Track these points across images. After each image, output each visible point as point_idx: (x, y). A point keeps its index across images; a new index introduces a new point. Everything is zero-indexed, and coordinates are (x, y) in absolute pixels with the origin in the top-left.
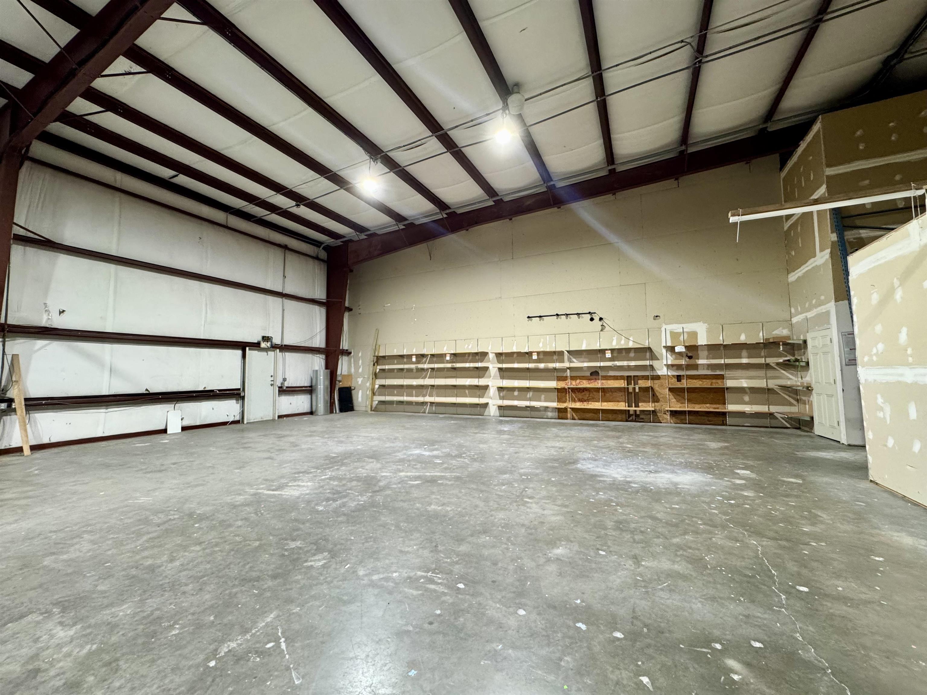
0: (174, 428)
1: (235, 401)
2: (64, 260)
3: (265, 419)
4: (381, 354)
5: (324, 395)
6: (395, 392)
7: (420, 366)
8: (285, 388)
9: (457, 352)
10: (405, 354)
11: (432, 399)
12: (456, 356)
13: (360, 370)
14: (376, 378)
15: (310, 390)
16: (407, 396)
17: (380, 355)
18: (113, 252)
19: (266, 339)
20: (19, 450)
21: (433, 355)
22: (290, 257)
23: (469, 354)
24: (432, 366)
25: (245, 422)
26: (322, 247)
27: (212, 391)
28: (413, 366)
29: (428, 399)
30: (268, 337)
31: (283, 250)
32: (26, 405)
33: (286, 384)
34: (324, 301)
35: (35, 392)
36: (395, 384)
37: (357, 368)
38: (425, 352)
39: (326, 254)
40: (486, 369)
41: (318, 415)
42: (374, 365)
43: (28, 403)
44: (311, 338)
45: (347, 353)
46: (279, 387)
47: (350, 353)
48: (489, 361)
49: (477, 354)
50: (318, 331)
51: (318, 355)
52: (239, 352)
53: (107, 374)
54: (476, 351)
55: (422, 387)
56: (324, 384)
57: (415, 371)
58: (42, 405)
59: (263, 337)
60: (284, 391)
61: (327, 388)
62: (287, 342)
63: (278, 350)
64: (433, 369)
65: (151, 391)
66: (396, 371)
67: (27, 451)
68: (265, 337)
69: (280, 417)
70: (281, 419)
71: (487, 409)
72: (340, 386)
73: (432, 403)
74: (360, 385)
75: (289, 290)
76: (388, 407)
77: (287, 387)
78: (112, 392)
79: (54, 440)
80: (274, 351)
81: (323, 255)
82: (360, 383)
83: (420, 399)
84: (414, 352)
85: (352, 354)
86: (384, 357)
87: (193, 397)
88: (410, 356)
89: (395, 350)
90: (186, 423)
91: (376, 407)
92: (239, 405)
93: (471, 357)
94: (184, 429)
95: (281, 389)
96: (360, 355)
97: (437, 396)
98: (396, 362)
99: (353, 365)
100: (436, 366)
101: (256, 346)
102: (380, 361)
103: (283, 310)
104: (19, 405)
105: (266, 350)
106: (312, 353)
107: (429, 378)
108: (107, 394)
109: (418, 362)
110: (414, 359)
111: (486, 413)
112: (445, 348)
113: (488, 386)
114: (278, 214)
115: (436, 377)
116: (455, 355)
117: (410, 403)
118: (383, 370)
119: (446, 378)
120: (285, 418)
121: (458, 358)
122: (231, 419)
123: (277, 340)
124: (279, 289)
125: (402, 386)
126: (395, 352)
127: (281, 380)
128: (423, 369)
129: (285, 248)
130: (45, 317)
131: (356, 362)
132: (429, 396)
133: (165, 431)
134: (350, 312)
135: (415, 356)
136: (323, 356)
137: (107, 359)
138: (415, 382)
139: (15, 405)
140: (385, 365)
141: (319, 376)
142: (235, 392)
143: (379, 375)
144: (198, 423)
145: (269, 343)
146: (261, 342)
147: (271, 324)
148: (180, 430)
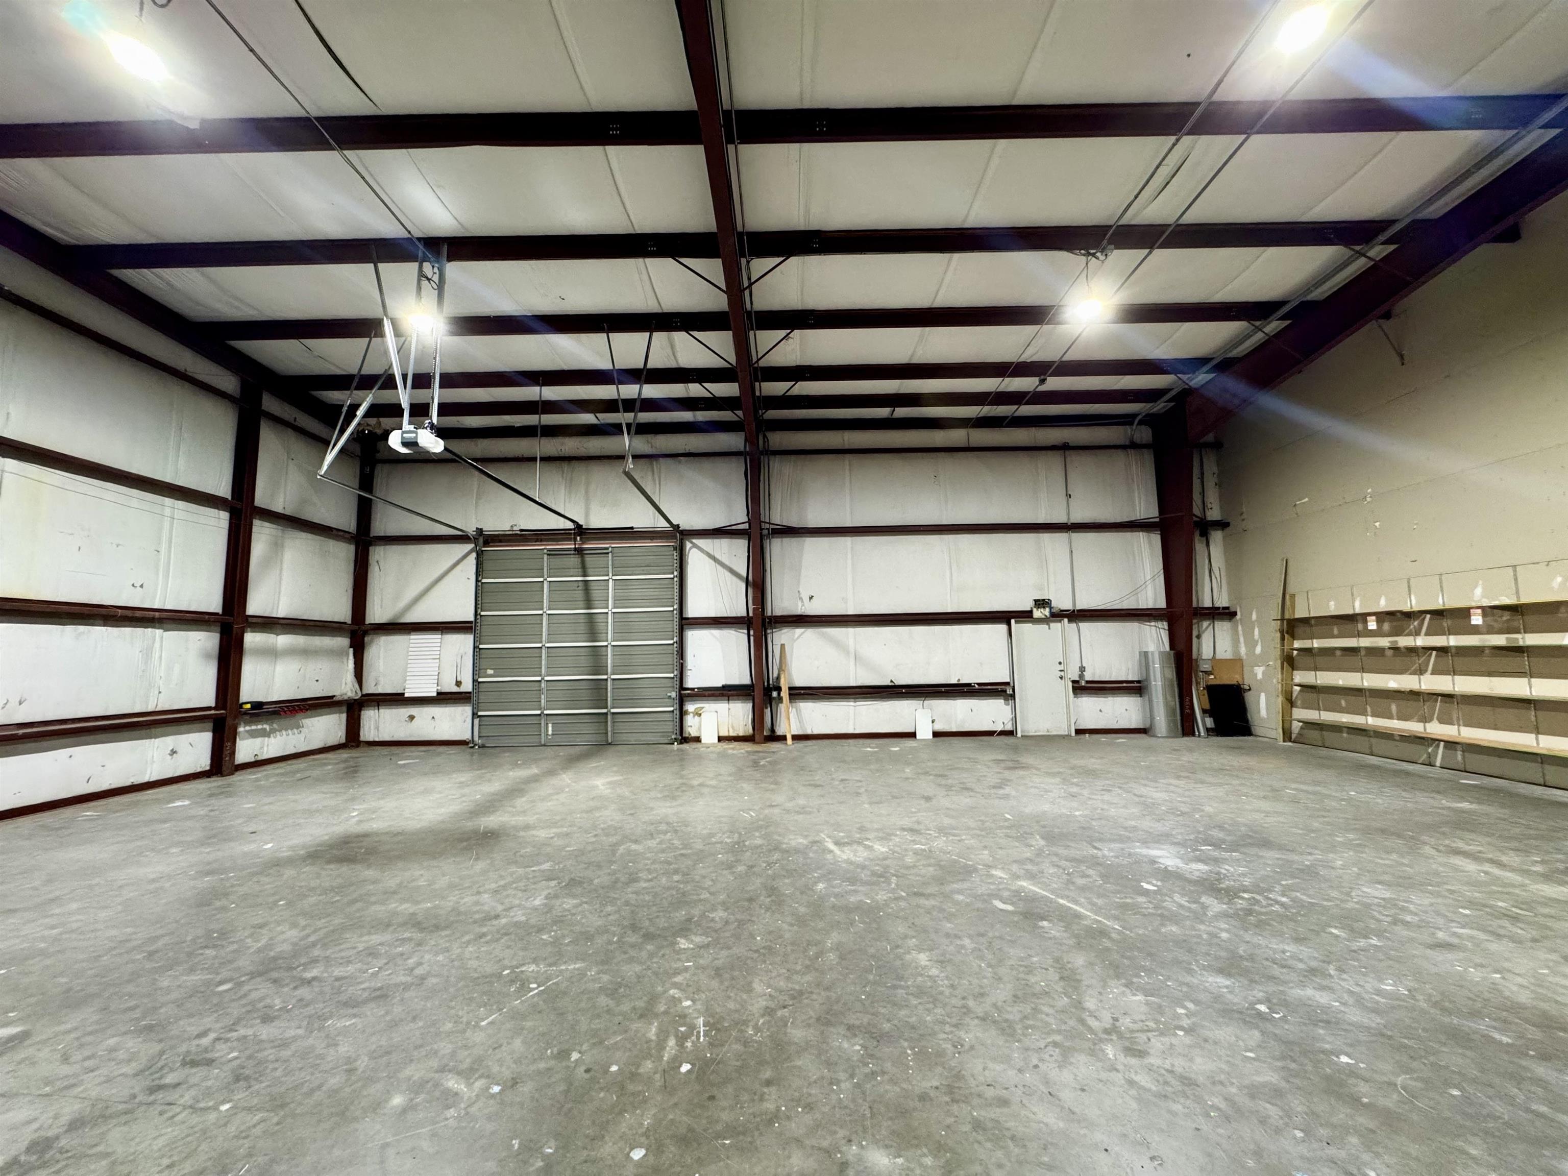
0: (925, 733)
1: (1002, 701)
2: (810, 543)
3: (1055, 733)
4: (1300, 613)
5: (1165, 698)
6: (1343, 703)
7: (1404, 641)
8: (1083, 684)
10: (1355, 611)
11: (1449, 732)
13: (1258, 650)
14: (1293, 669)
15: (1136, 688)
16: (1373, 715)
17: (1297, 616)
18: (848, 524)
19: (1041, 603)
20: (783, 738)
21: (1438, 614)
22: (1075, 459)
24: (1438, 641)
25: (1019, 735)
26: (1136, 422)
27: (969, 685)
28: (1380, 642)
29: (1436, 729)
30: (1044, 600)
31: (1061, 452)
32: (790, 694)
33: (1088, 677)
34: (1157, 520)
35: (800, 681)
36: (1341, 683)
37: (1251, 645)
38: (1413, 604)
39: (1150, 431)
41: (1154, 736)
42: (1283, 639)
43: (792, 692)
44: (1135, 592)
45: (1227, 614)
46: (1073, 682)
47: (1234, 614)
50: (1148, 577)
51: (1153, 624)
52: (1003, 627)
53: (851, 663)
55: (1414, 695)
56: (1164, 677)
57: (1390, 653)
58: (800, 694)
59: (1036, 601)
60: (1082, 688)
61: (1172, 686)
62: (1081, 604)
63: (1066, 620)
64: (1441, 650)
65: (898, 682)
66: (1338, 653)
67: (789, 741)
68: (1039, 600)
69: (1079, 732)
70: (1082, 736)
72: (1210, 683)
73: (1451, 745)
74: (1260, 681)
75: (1078, 516)
76: (1329, 736)
77: (1088, 682)
78: (859, 683)
79: (816, 732)
80: (1060, 621)
81: (1144, 434)
82: (1260, 676)
83: (1414, 727)
84: (1383, 605)
85: (1238, 617)
86: (1306, 621)
87: (941, 692)
88: (1366, 617)
89: (1332, 603)
90: (939, 727)
91: (1300, 734)
92: (1009, 707)
94: (936, 734)
95: (1076, 685)
96: (1254, 617)
97: (1465, 725)
98: (1336, 631)
99: (1242, 639)
100: (1453, 641)
101: (1025, 616)
102: (1299, 630)
103: (1071, 552)
104: (785, 694)
105: (1040, 621)
106: (1138, 620)
107: (1432, 673)
108: (854, 685)
109: (1391, 632)
110: (1372, 625)
112: (1478, 591)
114: (1027, 403)
115: (1455, 672)
117: (1383, 734)
118: (1308, 651)
119: (1490, 674)
120: (1086, 735)
122: (999, 728)
123: (1063, 602)
124: (1061, 518)
125: (1358, 692)
126: (1333, 608)
127: (1077, 672)
128: (1412, 651)
129: (1064, 448)
130: (800, 604)
131: (1249, 634)
132: (1441, 721)
133: (913, 735)
134: (1227, 530)
135: (1374, 618)
136: (1165, 625)
137: (851, 642)
138: (1392, 682)
139: (782, 694)
140: (1312, 638)
141: (1151, 664)
142: (999, 687)
143: (1299, 662)
144: (954, 730)
145: (1047, 610)
146: (1035, 610)
147: (1052, 579)
148: (931, 736)
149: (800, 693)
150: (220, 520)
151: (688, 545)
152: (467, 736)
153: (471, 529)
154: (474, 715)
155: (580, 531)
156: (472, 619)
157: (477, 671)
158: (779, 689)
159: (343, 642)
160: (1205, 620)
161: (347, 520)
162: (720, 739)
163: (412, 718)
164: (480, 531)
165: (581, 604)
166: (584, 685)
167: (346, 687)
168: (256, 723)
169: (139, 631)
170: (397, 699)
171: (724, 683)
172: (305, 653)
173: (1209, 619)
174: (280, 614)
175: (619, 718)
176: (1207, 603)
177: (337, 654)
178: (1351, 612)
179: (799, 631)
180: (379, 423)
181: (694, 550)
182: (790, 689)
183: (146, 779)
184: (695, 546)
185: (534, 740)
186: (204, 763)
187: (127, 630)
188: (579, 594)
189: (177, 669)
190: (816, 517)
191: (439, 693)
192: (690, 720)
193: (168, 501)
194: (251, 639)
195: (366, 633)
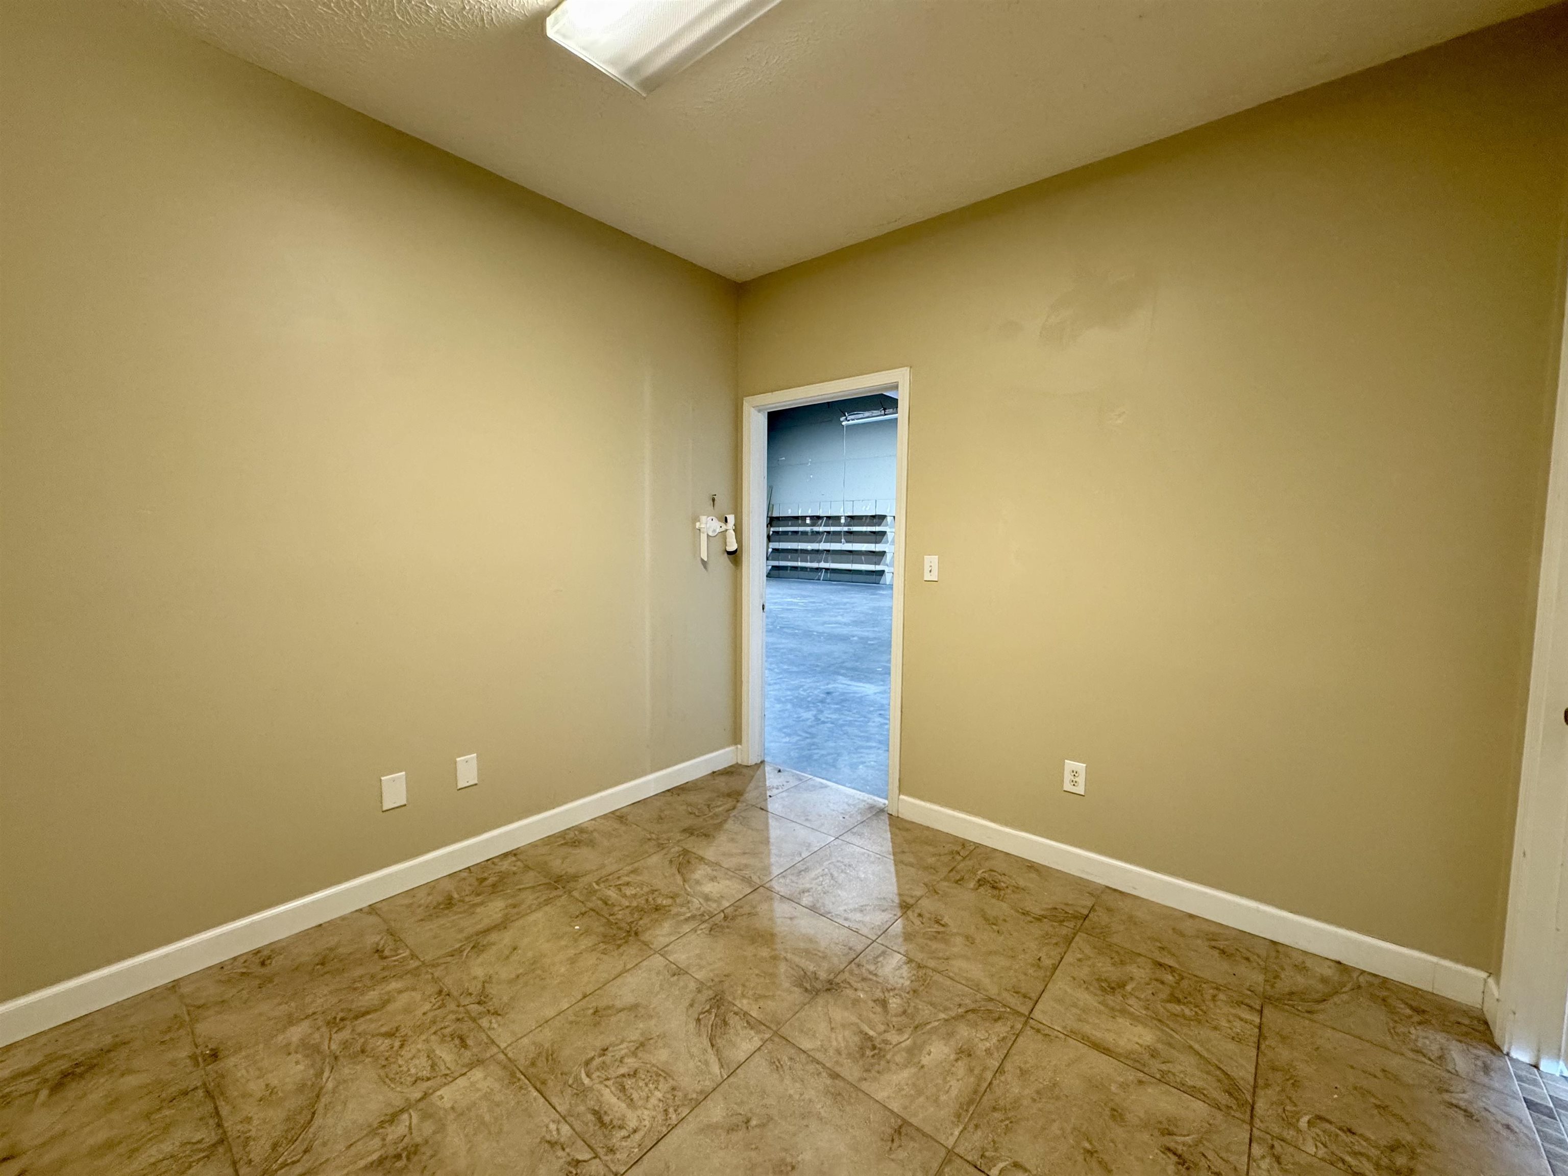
4: (775, 515)
6: (790, 557)
7: (816, 529)
9: (855, 514)
10: (800, 515)
11: (827, 565)
12: (852, 519)
14: (769, 542)
16: (801, 561)
21: (829, 518)
23: (867, 516)
24: (827, 529)
28: (808, 529)
29: (823, 565)
36: (789, 548)
38: (820, 514)
40: (883, 533)
42: (768, 526)
48: (887, 525)
49: (874, 517)
54: (874, 514)
55: (818, 551)
57: (810, 534)
64: (828, 532)
66: (790, 533)
71: (883, 577)
73: (827, 569)
76: (784, 572)
83: (815, 565)
84: (810, 513)
86: (778, 518)
88: (804, 518)
89: (789, 510)
91: (770, 573)
93: (868, 520)
97: (832, 562)
98: (790, 523)
100: (832, 529)
102: (774, 523)
107: (824, 542)
109: (813, 525)
110: (808, 521)
111: (881, 582)
113: (885, 552)
115: (831, 542)
116: (852, 517)
117: (804, 569)
118: (777, 533)
119: (842, 542)
121: (856, 521)
125: (796, 551)
126: (790, 513)
128: (818, 533)
132: (825, 562)
135: (808, 518)
138: (809, 546)
140: (779, 527)
143: (772, 539)
178: (796, 515)
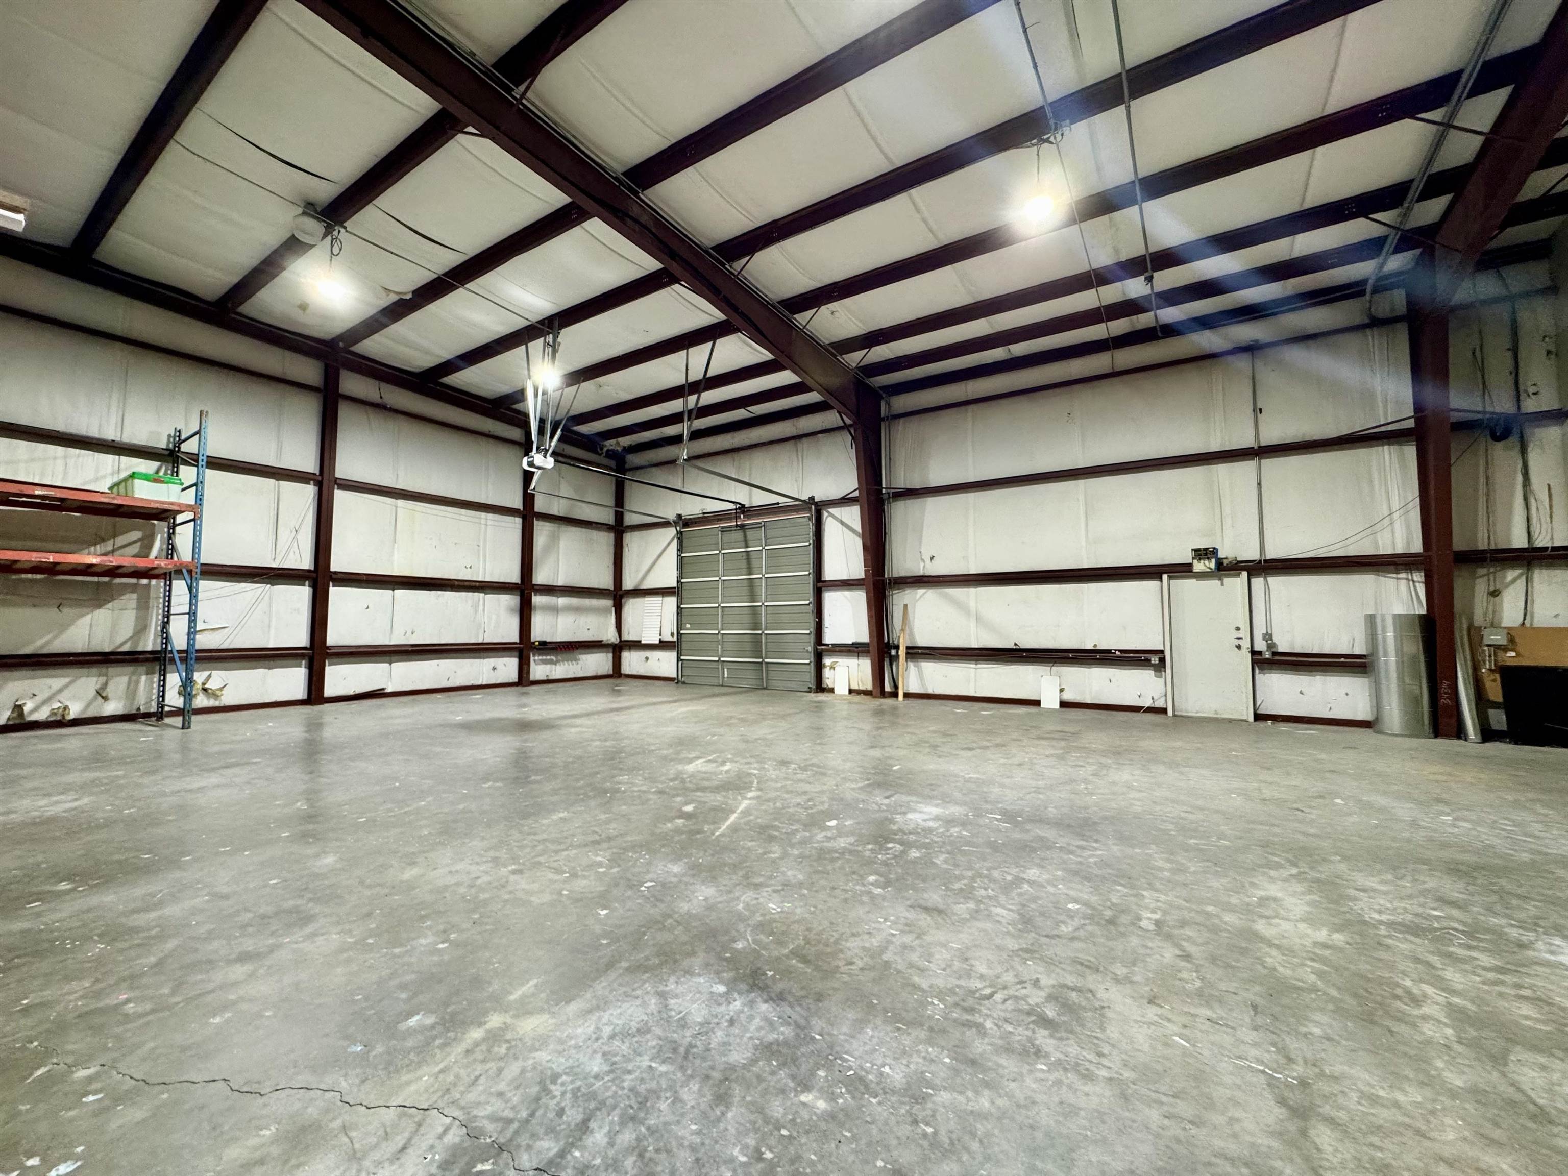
0: (1050, 702)
1: (1152, 672)
2: (932, 503)
3: (1227, 717)
5: (1401, 679)
8: (1268, 655)
15: (1361, 665)
18: (970, 479)
19: (1201, 554)
25: (1171, 714)
26: (1368, 289)
27: (1109, 651)
30: (1206, 549)
31: (1248, 355)
32: (907, 654)
34: (1410, 425)
35: (922, 641)
41: (1382, 733)
43: (910, 651)
44: (1373, 532)
46: (1254, 653)
50: (1396, 508)
51: (1403, 575)
52: (1151, 585)
53: (973, 624)
56: (1399, 651)
58: (921, 654)
59: (1196, 550)
60: (1266, 661)
61: (1416, 663)
62: (1273, 553)
63: (1245, 574)
65: (1020, 646)
67: (900, 697)
68: (1199, 550)
69: (1258, 717)
70: (1261, 725)
72: (1504, 663)
75: (1272, 435)
77: (1274, 654)
78: (981, 646)
79: (938, 691)
80: (1238, 575)
90: (1068, 696)
92: (1162, 680)
94: (1064, 704)
95: (1257, 657)
101: (1181, 570)
103: (1259, 484)
104: (902, 652)
105: (1202, 576)
106: (1376, 571)
108: (975, 646)
120: (1269, 722)
122: (1148, 703)
123: (1238, 551)
124: (1247, 440)
127: (1262, 641)
129: (1253, 347)
130: (922, 565)
133: (1037, 703)
136: (1421, 576)
137: (972, 604)
139: (900, 653)
141: (1379, 631)
142: (1143, 657)
144: (1089, 701)
145: (1213, 561)
146: (1195, 562)
147: (1228, 522)
148: (1057, 706)
149: (917, 653)
150: (516, 523)
151: (825, 514)
152: (675, 675)
153: (672, 516)
154: (678, 659)
155: (742, 509)
156: (674, 584)
157: (680, 626)
158: (897, 647)
159: (608, 603)
160: (1513, 567)
161: (608, 517)
162: (851, 691)
163: (647, 659)
164: (679, 516)
165: (745, 571)
166: (747, 638)
167: (610, 635)
168: (546, 655)
169: (470, 594)
170: (637, 645)
171: (854, 640)
172: (577, 610)
173: (1519, 566)
174: (560, 583)
175: (771, 667)
176: (1519, 541)
177: (605, 611)
179: (921, 591)
180: (618, 443)
181: (830, 518)
182: (908, 648)
183: (479, 683)
184: (831, 515)
185: (715, 681)
186: (513, 676)
187: (464, 594)
188: (744, 564)
189: (494, 616)
190: (938, 476)
191: (661, 641)
192: (827, 673)
193: (483, 515)
194: (537, 600)
195: (621, 597)
